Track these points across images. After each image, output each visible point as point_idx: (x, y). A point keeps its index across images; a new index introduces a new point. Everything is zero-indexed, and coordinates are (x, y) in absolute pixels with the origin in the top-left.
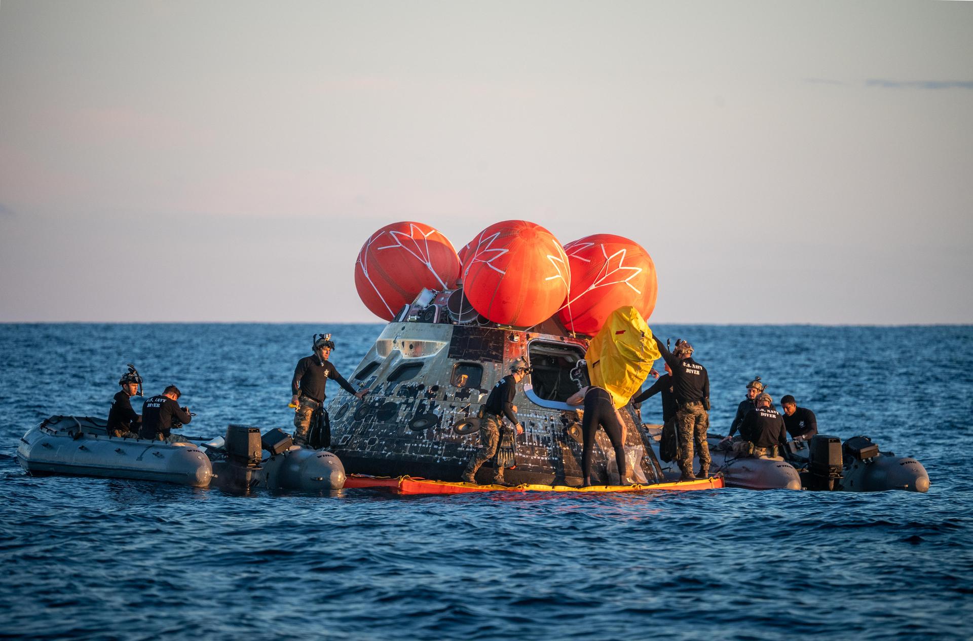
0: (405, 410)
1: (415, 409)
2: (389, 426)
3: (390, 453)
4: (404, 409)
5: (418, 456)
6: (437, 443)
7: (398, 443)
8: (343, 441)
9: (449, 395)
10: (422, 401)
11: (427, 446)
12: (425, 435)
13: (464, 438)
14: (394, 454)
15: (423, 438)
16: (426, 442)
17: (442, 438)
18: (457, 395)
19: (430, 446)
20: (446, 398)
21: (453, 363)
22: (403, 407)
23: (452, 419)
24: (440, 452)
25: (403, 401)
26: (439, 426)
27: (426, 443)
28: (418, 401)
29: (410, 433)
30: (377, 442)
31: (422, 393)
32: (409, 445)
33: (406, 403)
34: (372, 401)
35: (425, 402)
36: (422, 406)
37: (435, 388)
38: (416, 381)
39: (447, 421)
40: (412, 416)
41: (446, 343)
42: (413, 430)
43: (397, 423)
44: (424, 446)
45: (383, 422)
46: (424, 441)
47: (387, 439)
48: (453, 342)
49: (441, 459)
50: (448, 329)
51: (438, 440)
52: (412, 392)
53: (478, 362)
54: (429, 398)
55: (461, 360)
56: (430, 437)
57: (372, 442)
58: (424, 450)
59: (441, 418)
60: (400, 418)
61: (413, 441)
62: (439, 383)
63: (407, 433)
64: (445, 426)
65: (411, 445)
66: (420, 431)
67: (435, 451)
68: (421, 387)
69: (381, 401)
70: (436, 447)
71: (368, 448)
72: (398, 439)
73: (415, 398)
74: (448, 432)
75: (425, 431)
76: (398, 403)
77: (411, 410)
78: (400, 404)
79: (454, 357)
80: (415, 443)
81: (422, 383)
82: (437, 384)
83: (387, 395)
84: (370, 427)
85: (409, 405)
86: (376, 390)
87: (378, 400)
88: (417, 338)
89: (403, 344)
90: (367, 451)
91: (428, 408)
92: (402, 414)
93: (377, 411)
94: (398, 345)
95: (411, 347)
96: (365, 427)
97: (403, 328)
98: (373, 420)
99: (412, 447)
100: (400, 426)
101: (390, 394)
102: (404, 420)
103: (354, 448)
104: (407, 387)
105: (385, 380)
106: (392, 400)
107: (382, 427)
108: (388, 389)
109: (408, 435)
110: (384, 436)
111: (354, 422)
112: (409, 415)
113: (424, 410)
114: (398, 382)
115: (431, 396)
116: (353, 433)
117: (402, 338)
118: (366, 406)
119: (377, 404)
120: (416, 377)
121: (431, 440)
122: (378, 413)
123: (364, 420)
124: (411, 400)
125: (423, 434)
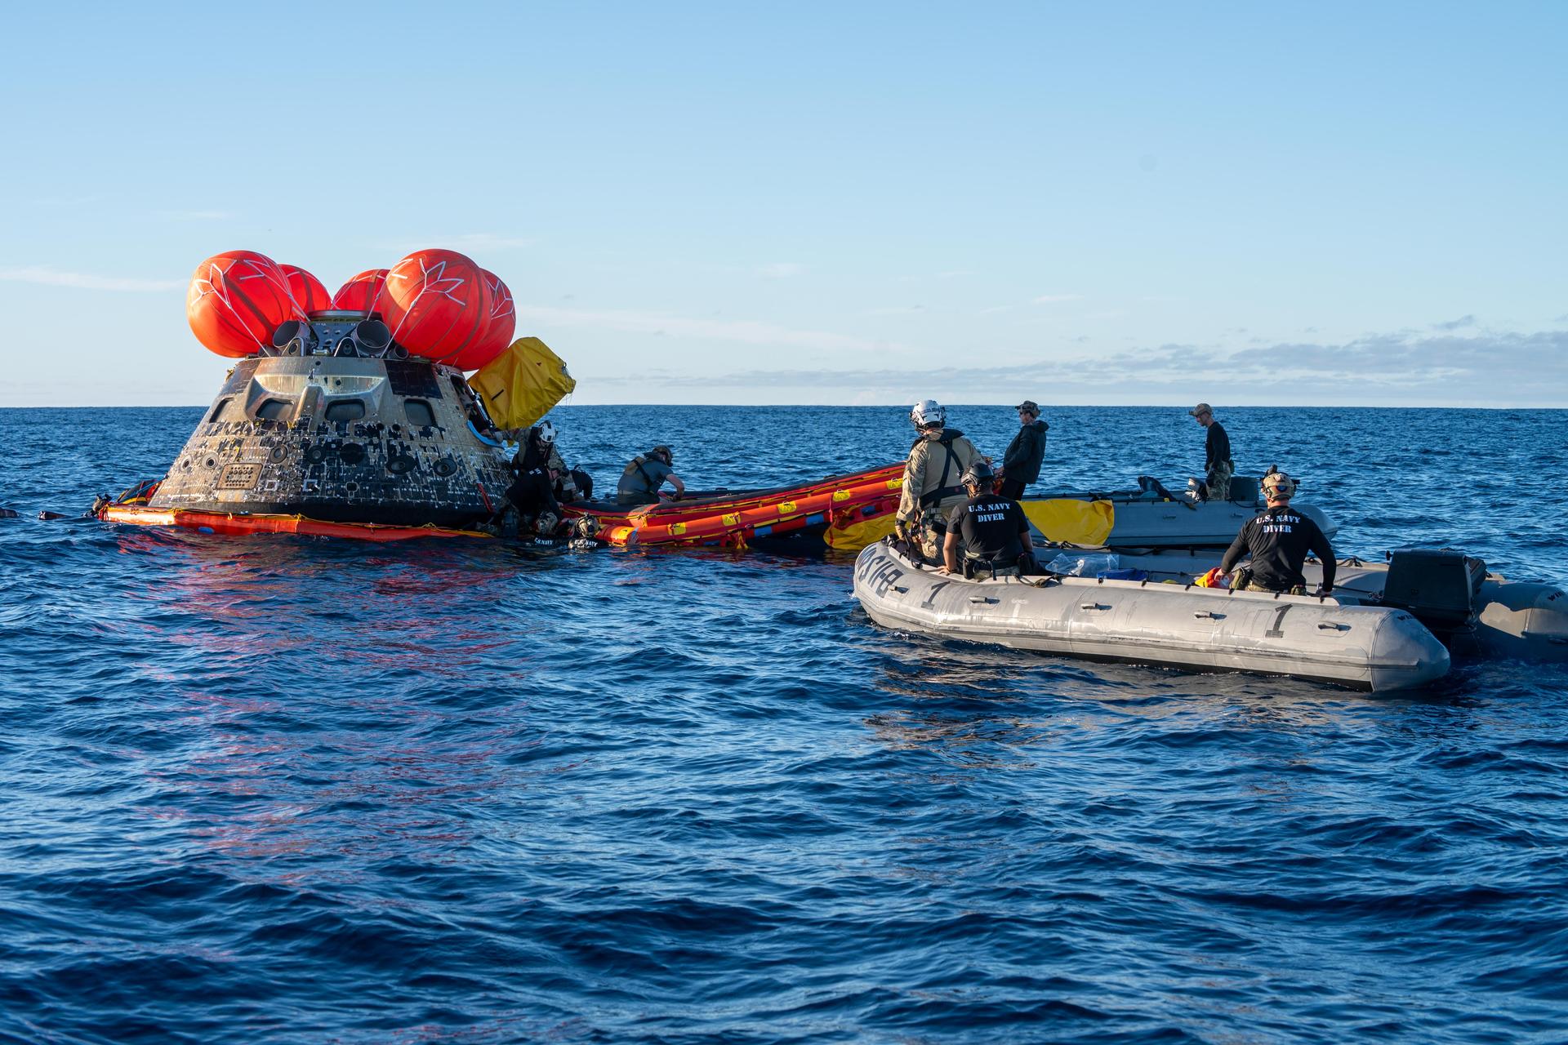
0: (374, 452)
1: (385, 451)
2: (365, 469)
3: (381, 500)
4: (372, 450)
5: (414, 502)
6: (426, 487)
7: (384, 487)
8: (308, 487)
9: (414, 435)
10: (388, 441)
11: (418, 491)
12: (410, 478)
13: (448, 481)
14: (386, 500)
15: (410, 482)
17: (428, 481)
18: (421, 434)
19: (421, 491)
20: (412, 438)
21: (400, 399)
22: (370, 449)
23: (428, 460)
24: (433, 497)
25: (367, 441)
26: (419, 468)
27: (414, 488)
28: (384, 442)
29: (393, 477)
30: (358, 487)
31: (384, 433)
32: (398, 490)
33: (371, 443)
34: (324, 442)
35: (393, 443)
36: (391, 448)
37: (396, 427)
38: (370, 420)
39: (425, 463)
40: (385, 458)
41: (382, 379)
42: (395, 474)
43: (372, 466)
45: (354, 466)
46: (412, 485)
47: (369, 483)
48: (391, 377)
49: (438, 504)
50: (378, 362)
51: (425, 484)
52: (373, 431)
53: (423, 398)
54: (396, 438)
55: (408, 397)
56: (416, 480)
57: (352, 487)
58: (417, 495)
59: (417, 458)
60: (373, 460)
61: (401, 485)
62: (398, 421)
63: (389, 476)
64: (424, 467)
65: (401, 490)
66: (401, 473)
67: (428, 496)
68: (381, 427)
69: (339, 443)
70: (426, 491)
71: (351, 494)
72: (383, 484)
73: (379, 438)
74: (431, 474)
75: (408, 473)
76: (361, 444)
77: (381, 451)
78: (365, 445)
79: (399, 394)
80: (404, 487)
81: (379, 422)
82: (396, 423)
83: (341, 436)
84: (340, 471)
85: (376, 446)
86: (322, 430)
87: (333, 442)
88: (346, 374)
89: (326, 379)
90: (351, 497)
91: (399, 448)
92: (373, 456)
93: (338, 453)
94: (317, 381)
95: (338, 383)
96: (332, 471)
97: (318, 363)
98: (338, 464)
99: (402, 493)
100: (377, 469)
101: (345, 435)
102: (379, 462)
103: (331, 495)
104: (363, 427)
105: (324, 420)
106: (352, 441)
107: (356, 471)
108: (338, 428)
109: (391, 479)
110: (364, 481)
111: (311, 466)
112: (381, 457)
113: (396, 451)
114: (348, 421)
115: (396, 436)
116: (319, 477)
117: (322, 374)
118: (318, 447)
119: (334, 446)
120: (368, 416)
121: (418, 483)
122: (342, 456)
123: (325, 463)
124: (375, 440)
125: (407, 478)
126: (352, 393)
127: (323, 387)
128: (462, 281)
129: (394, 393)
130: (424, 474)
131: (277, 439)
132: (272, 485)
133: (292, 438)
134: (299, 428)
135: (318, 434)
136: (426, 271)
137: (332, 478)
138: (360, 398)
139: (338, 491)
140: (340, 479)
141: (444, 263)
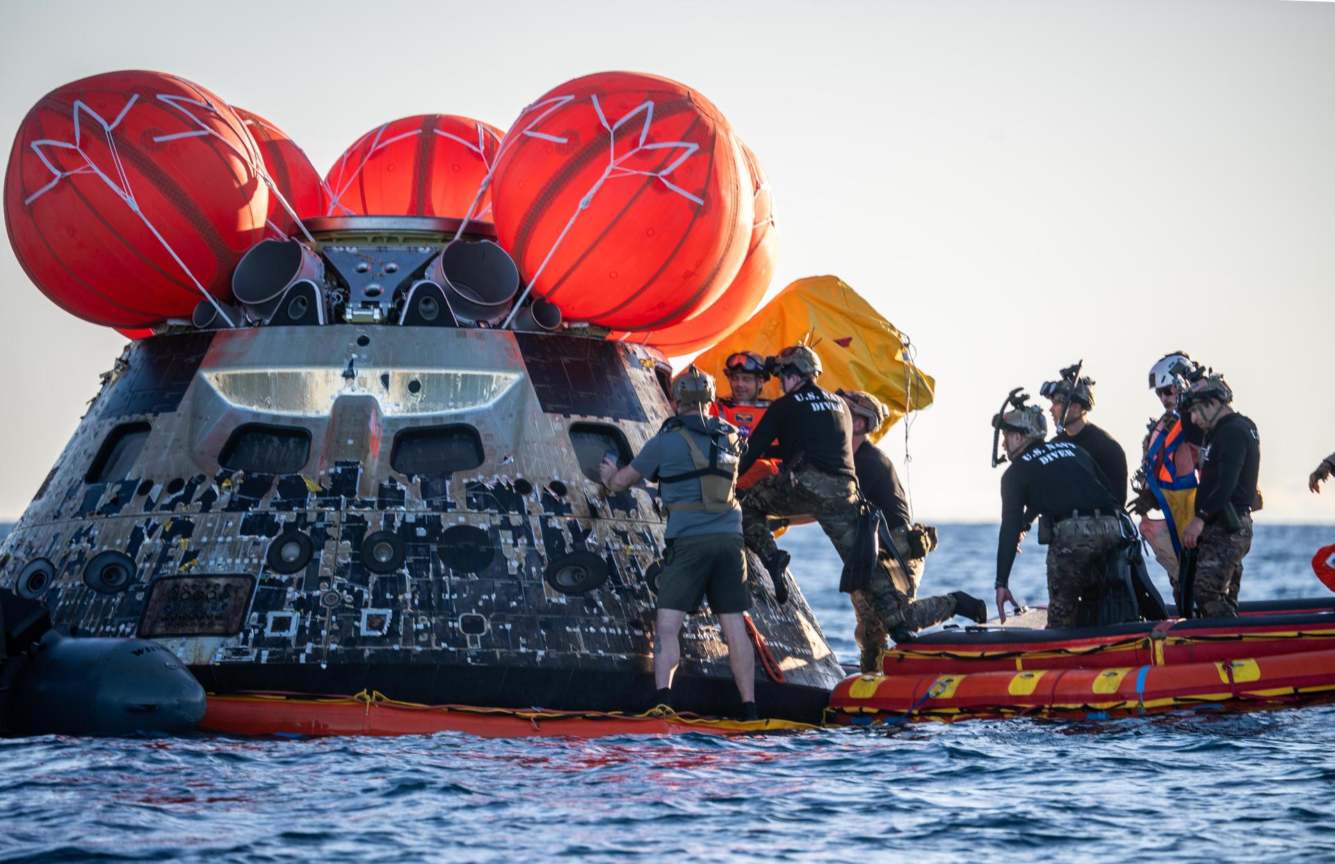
0: (515, 544)
1: (539, 543)
2: (498, 584)
3: (541, 653)
4: (510, 541)
5: (614, 656)
6: (637, 625)
7: (546, 625)
8: (371, 626)
9: (597, 504)
10: (544, 521)
11: (619, 631)
12: (600, 603)
14: (554, 654)
15: (600, 613)
16: (611, 621)
17: (641, 610)
18: (612, 502)
19: (627, 632)
20: (593, 511)
21: (558, 425)
22: (506, 538)
23: (634, 563)
25: (497, 520)
26: (617, 580)
27: (611, 626)
28: (535, 522)
29: (563, 601)
30: (488, 625)
31: (532, 500)
32: (577, 630)
33: (506, 525)
34: (397, 523)
35: (555, 523)
36: (551, 535)
37: (559, 487)
38: (499, 470)
39: (628, 569)
40: (541, 558)
41: (515, 377)
42: (567, 594)
43: (513, 577)
44: (612, 631)
45: (473, 577)
46: (606, 619)
47: (510, 616)
48: (535, 372)
50: (502, 341)
51: (634, 616)
52: (508, 497)
53: (608, 420)
54: (559, 513)
55: (576, 418)
56: (612, 607)
57: (473, 626)
58: (618, 643)
59: (610, 559)
60: (516, 564)
61: (582, 620)
62: (560, 475)
63: (554, 600)
64: (628, 580)
65: (582, 631)
66: (580, 593)
67: (643, 645)
68: (524, 487)
69: (433, 524)
70: (638, 633)
71: (474, 641)
72: (541, 617)
73: (521, 511)
74: (643, 595)
75: (595, 593)
76: (483, 527)
77: (531, 543)
78: (494, 529)
79: (556, 411)
80: (588, 624)
81: (519, 476)
82: (556, 478)
83: (435, 508)
84: (442, 589)
85: (518, 532)
86: (389, 497)
87: (420, 522)
88: (431, 366)
89: (385, 379)
90: (473, 648)
91: (568, 537)
92: (514, 554)
93: (434, 548)
94: (363, 383)
95: (414, 387)
96: (423, 589)
97: (363, 341)
98: (437, 573)
99: (587, 636)
100: (525, 584)
101: (445, 506)
102: (528, 569)
103: (428, 643)
104: (483, 487)
105: (393, 473)
106: (462, 519)
107: (479, 589)
108: (426, 491)
109: (559, 605)
110: (499, 610)
111: (373, 578)
112: (532, 556)
113: (562, 543)
114: (446, 475)
115: (561, 510)
116: (394, 604)
117: (376, 364)
118: (386, 535)
119: (421, 532)
120: (489, 461)
121: (619, 616)
122: (442, 554)
123: (405, 571)
124: (516, 518)
125: (592, 604)
126: (447, 411)
127: (378, 397)
128: (694, 147)
129: (545, 410)
130: (628, 594)
131: (282, 517)
132: (282, 624)
133: (321, 516)
134: (335, 491)
135: (382, 506)
136: (611, 123)
137: (425, 606)
138: (467, 421)
139: (444, 634)
140: (444, 608)
141: (650, 105)
